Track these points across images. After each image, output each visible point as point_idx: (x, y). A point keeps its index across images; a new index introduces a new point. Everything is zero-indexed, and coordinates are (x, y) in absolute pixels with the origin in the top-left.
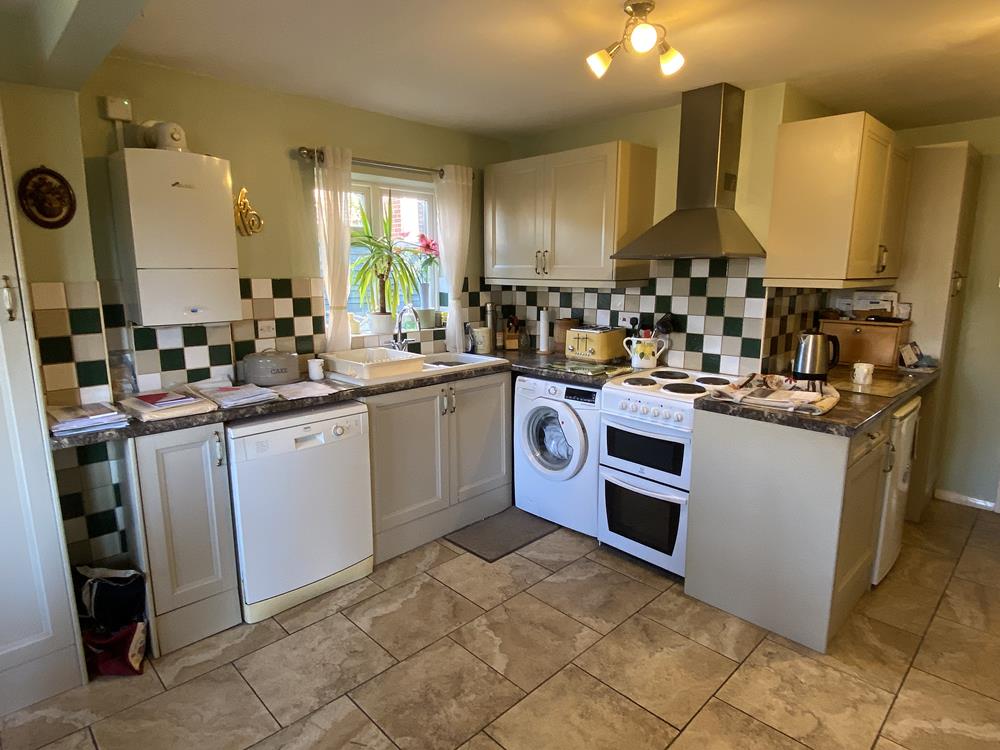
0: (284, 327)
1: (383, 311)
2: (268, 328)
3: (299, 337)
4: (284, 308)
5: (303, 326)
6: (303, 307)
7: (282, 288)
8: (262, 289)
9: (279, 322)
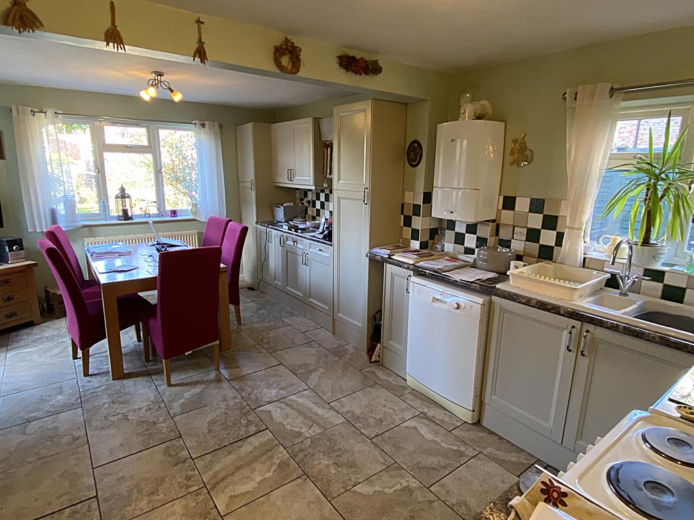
0: (533, 235)
1: (646, 242)
2: (521, 233)
3: (543, 245)
4: (536, 221)
5: (548, 238)
6: (551, 222)
7: (537, 206)
8: (522, 204)
9: (529, 230)
